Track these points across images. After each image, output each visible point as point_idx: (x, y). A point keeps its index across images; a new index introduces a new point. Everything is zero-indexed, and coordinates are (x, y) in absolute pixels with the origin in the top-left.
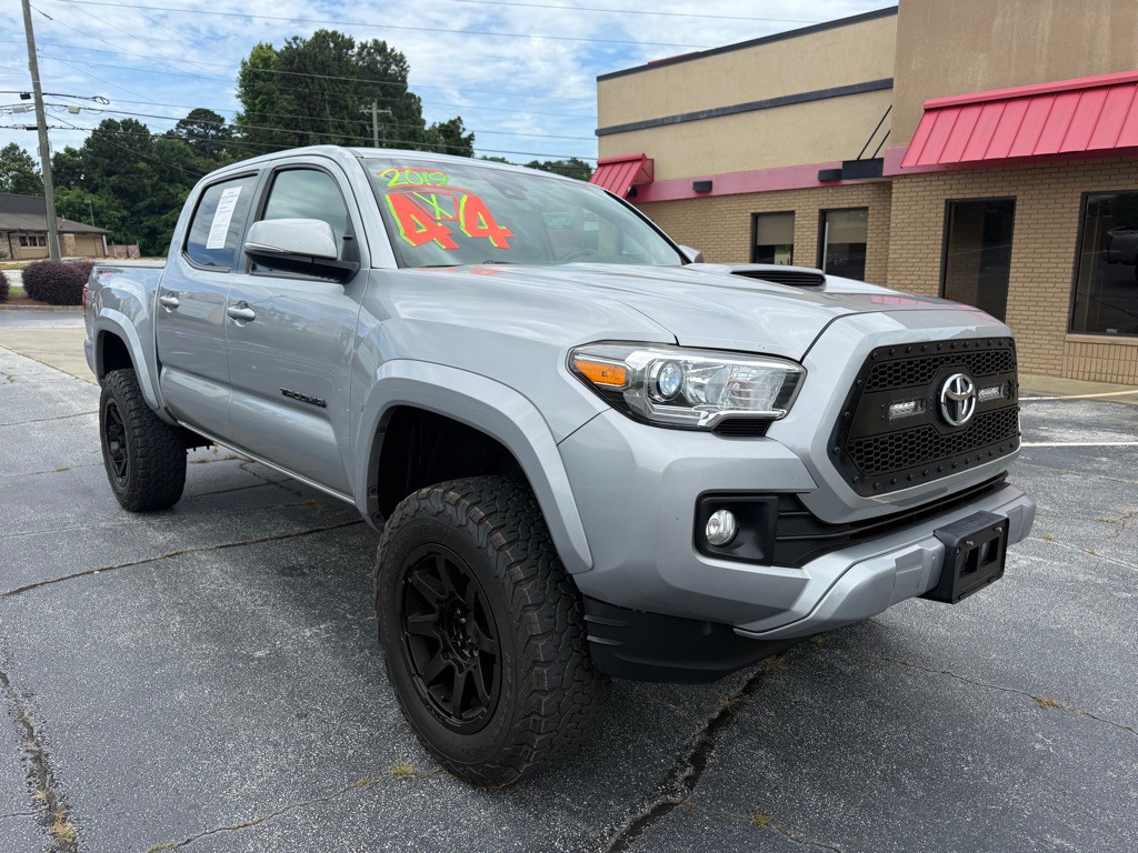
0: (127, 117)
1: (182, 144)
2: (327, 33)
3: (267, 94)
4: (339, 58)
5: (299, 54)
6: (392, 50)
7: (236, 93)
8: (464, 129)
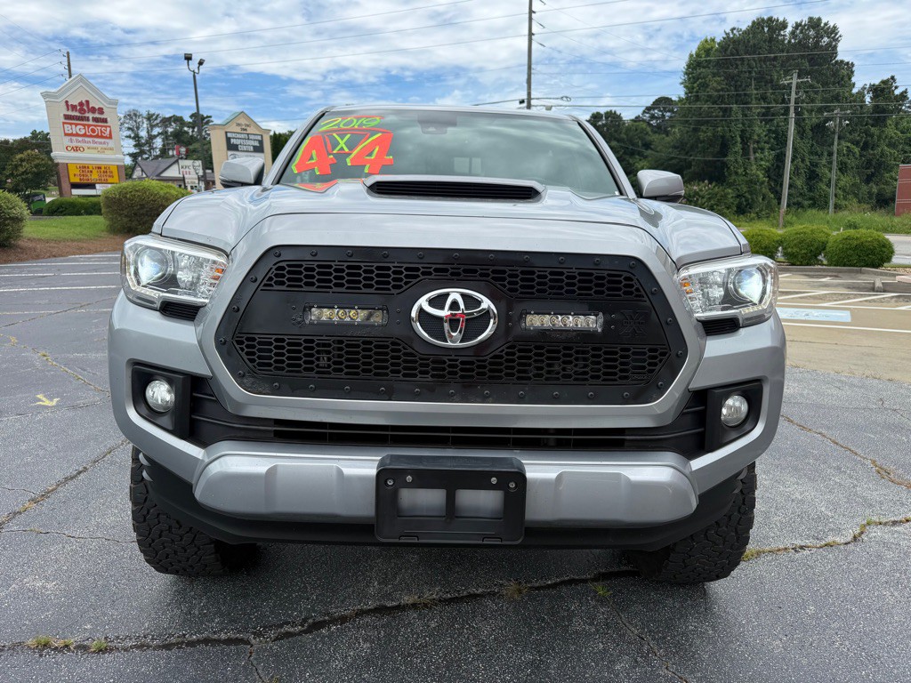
0: (608, 109)
1: (644, 125)
2: (763, 20)
3: (704, 78)
4: (771, 40)
5: (734, 42)
6: (826, 24)
7: (681, 81)
8: (896, 88)
